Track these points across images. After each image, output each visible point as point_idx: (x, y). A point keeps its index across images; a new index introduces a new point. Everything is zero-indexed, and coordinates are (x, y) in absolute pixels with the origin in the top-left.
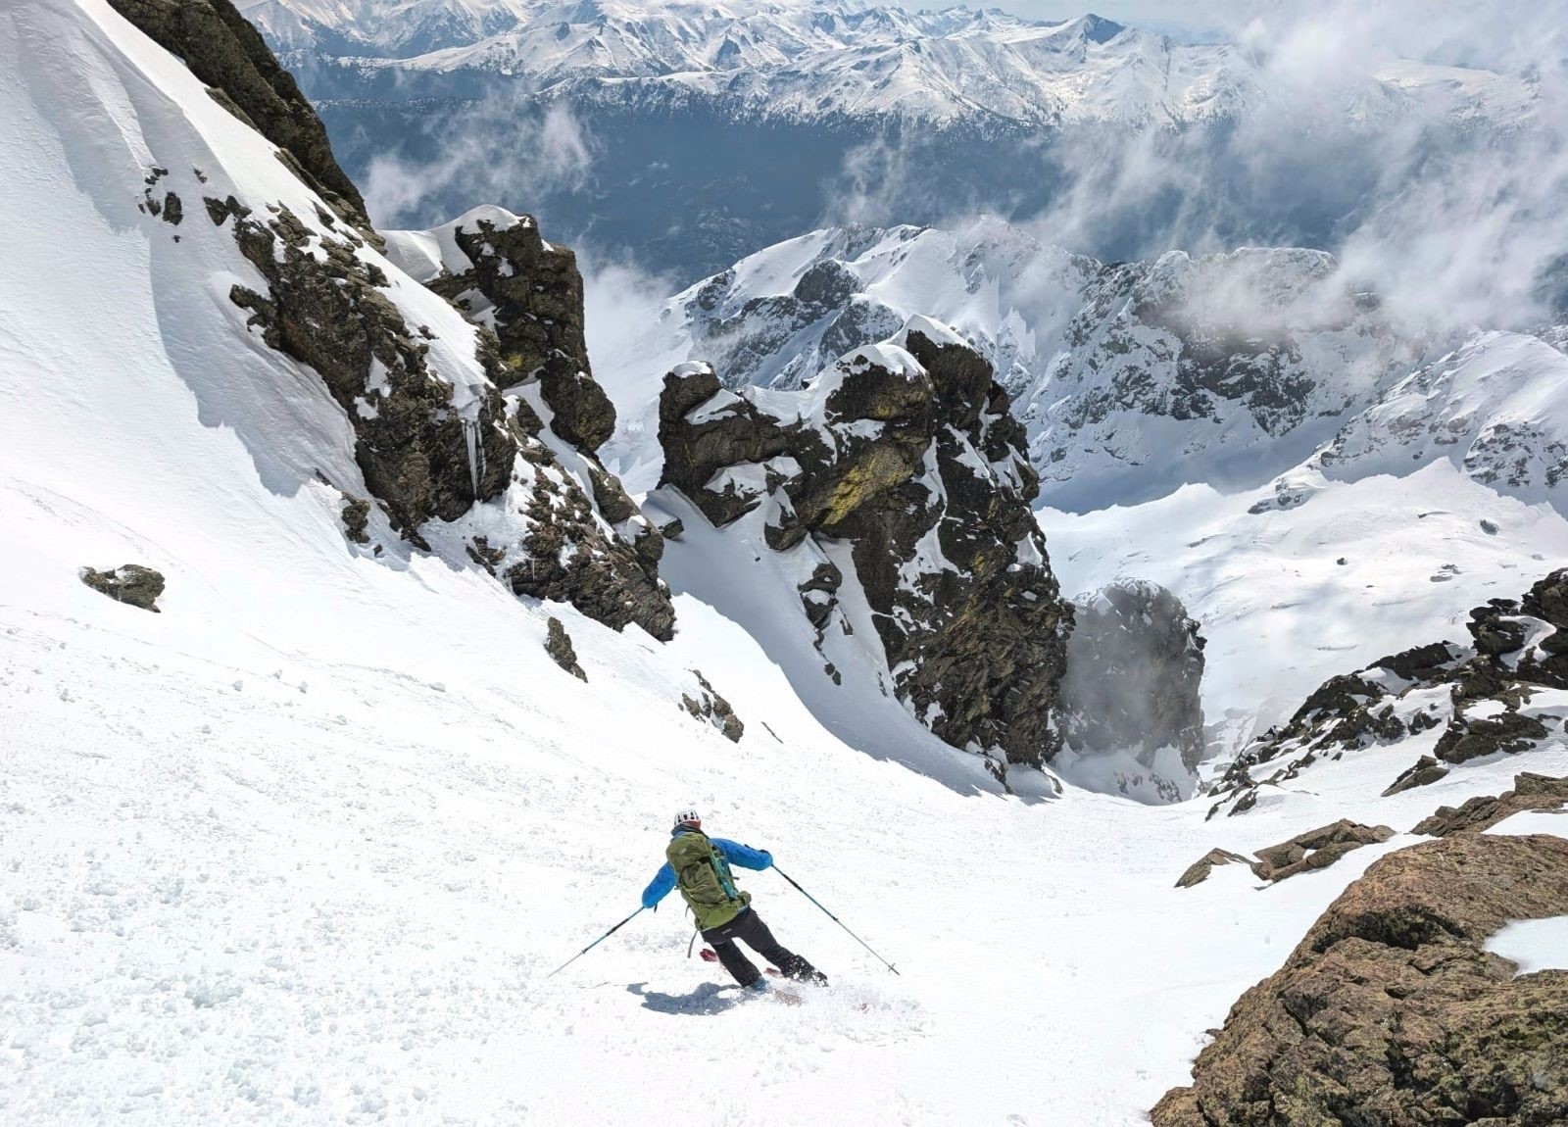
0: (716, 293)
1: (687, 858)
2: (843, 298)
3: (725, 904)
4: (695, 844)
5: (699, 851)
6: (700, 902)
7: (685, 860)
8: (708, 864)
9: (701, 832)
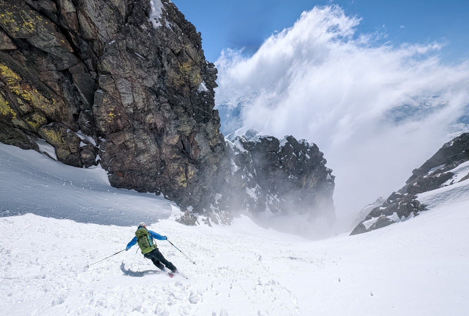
0: (231, 136)
1: (140, 235)
2: (255, 135)
3: (149, 247)
4: (143, 231)
5: (144, 233)
6: (143, 246)
7: (139, 235)
8: (146, 236)
9: (146, 228)
